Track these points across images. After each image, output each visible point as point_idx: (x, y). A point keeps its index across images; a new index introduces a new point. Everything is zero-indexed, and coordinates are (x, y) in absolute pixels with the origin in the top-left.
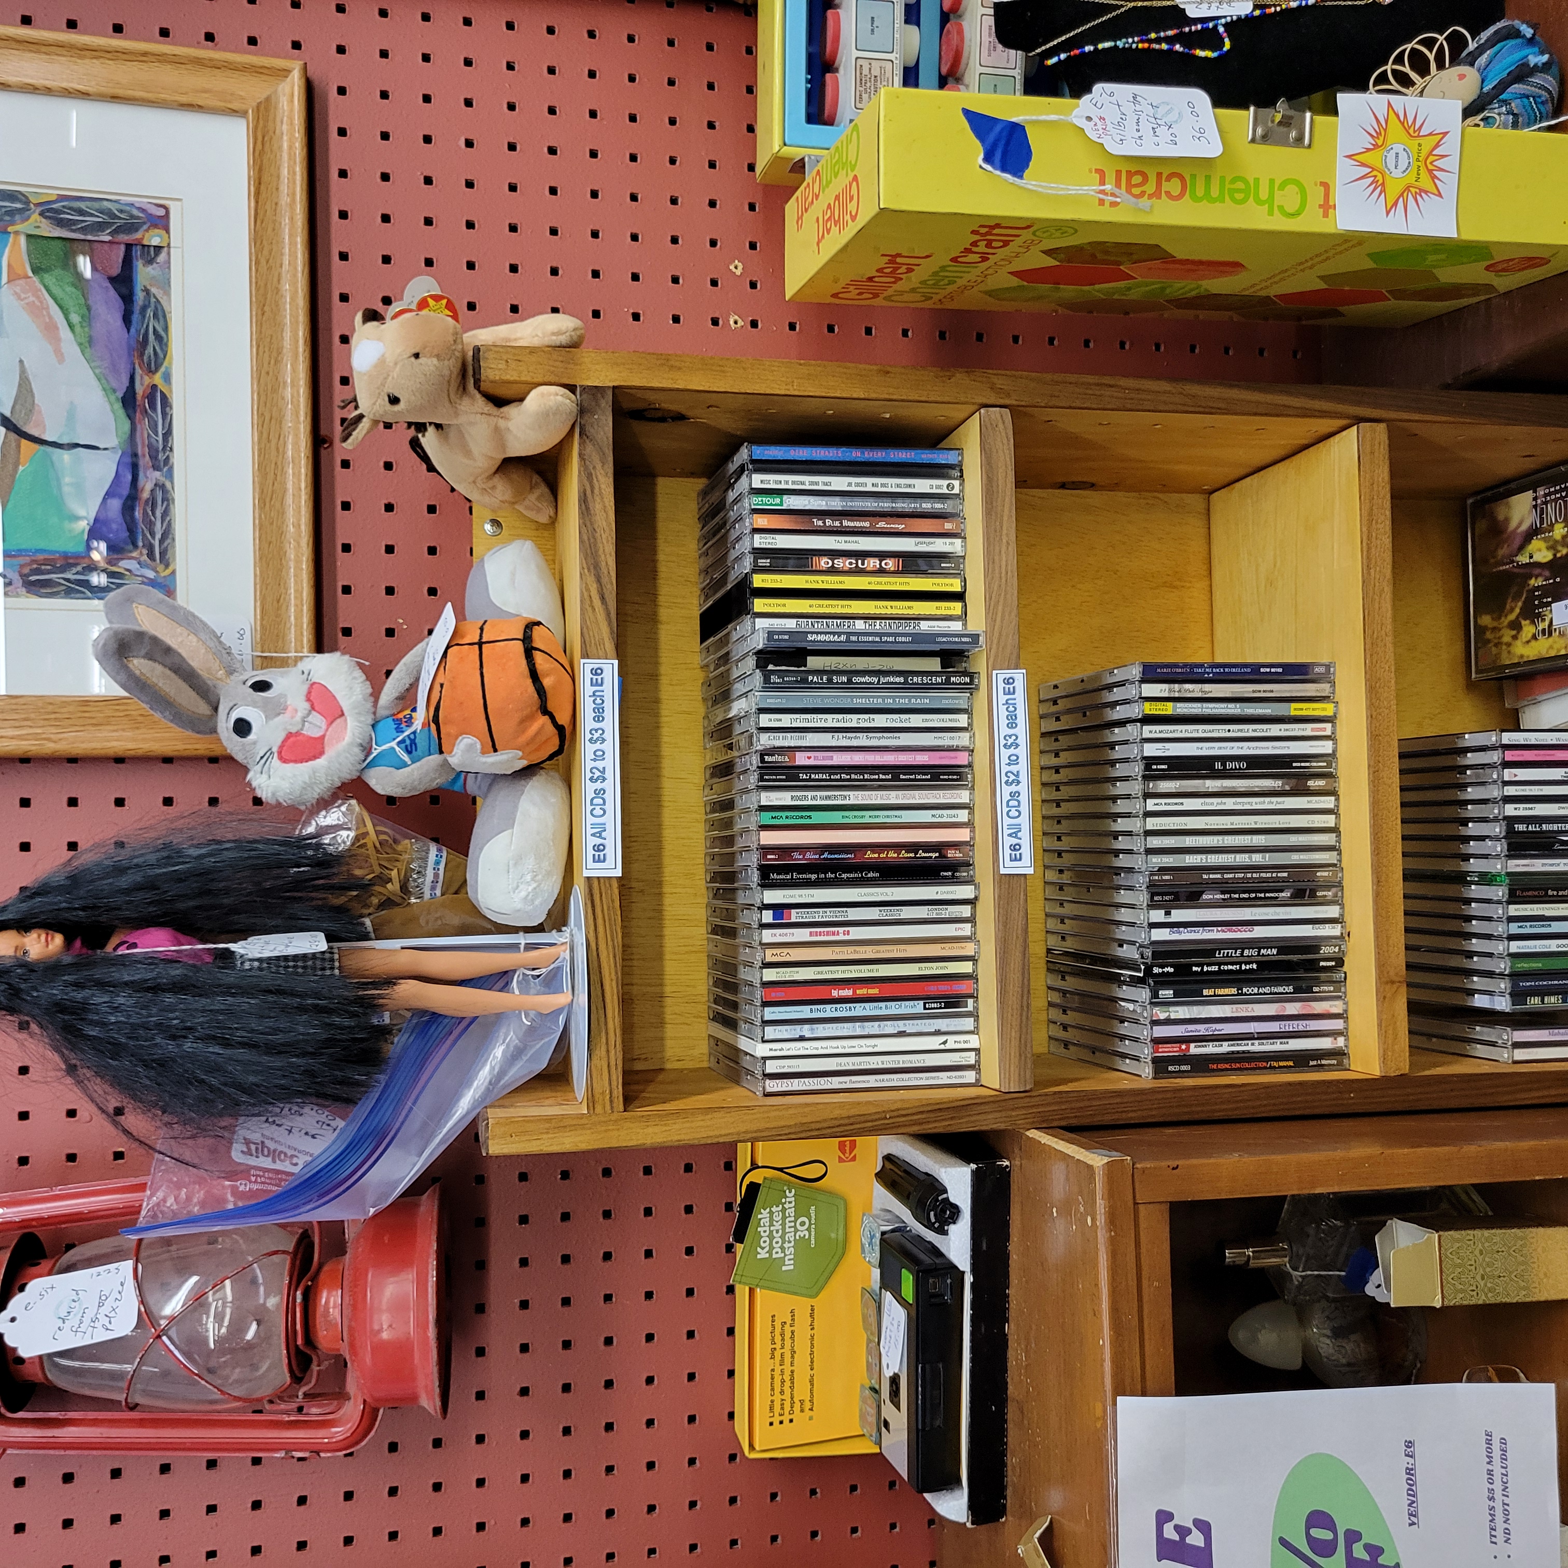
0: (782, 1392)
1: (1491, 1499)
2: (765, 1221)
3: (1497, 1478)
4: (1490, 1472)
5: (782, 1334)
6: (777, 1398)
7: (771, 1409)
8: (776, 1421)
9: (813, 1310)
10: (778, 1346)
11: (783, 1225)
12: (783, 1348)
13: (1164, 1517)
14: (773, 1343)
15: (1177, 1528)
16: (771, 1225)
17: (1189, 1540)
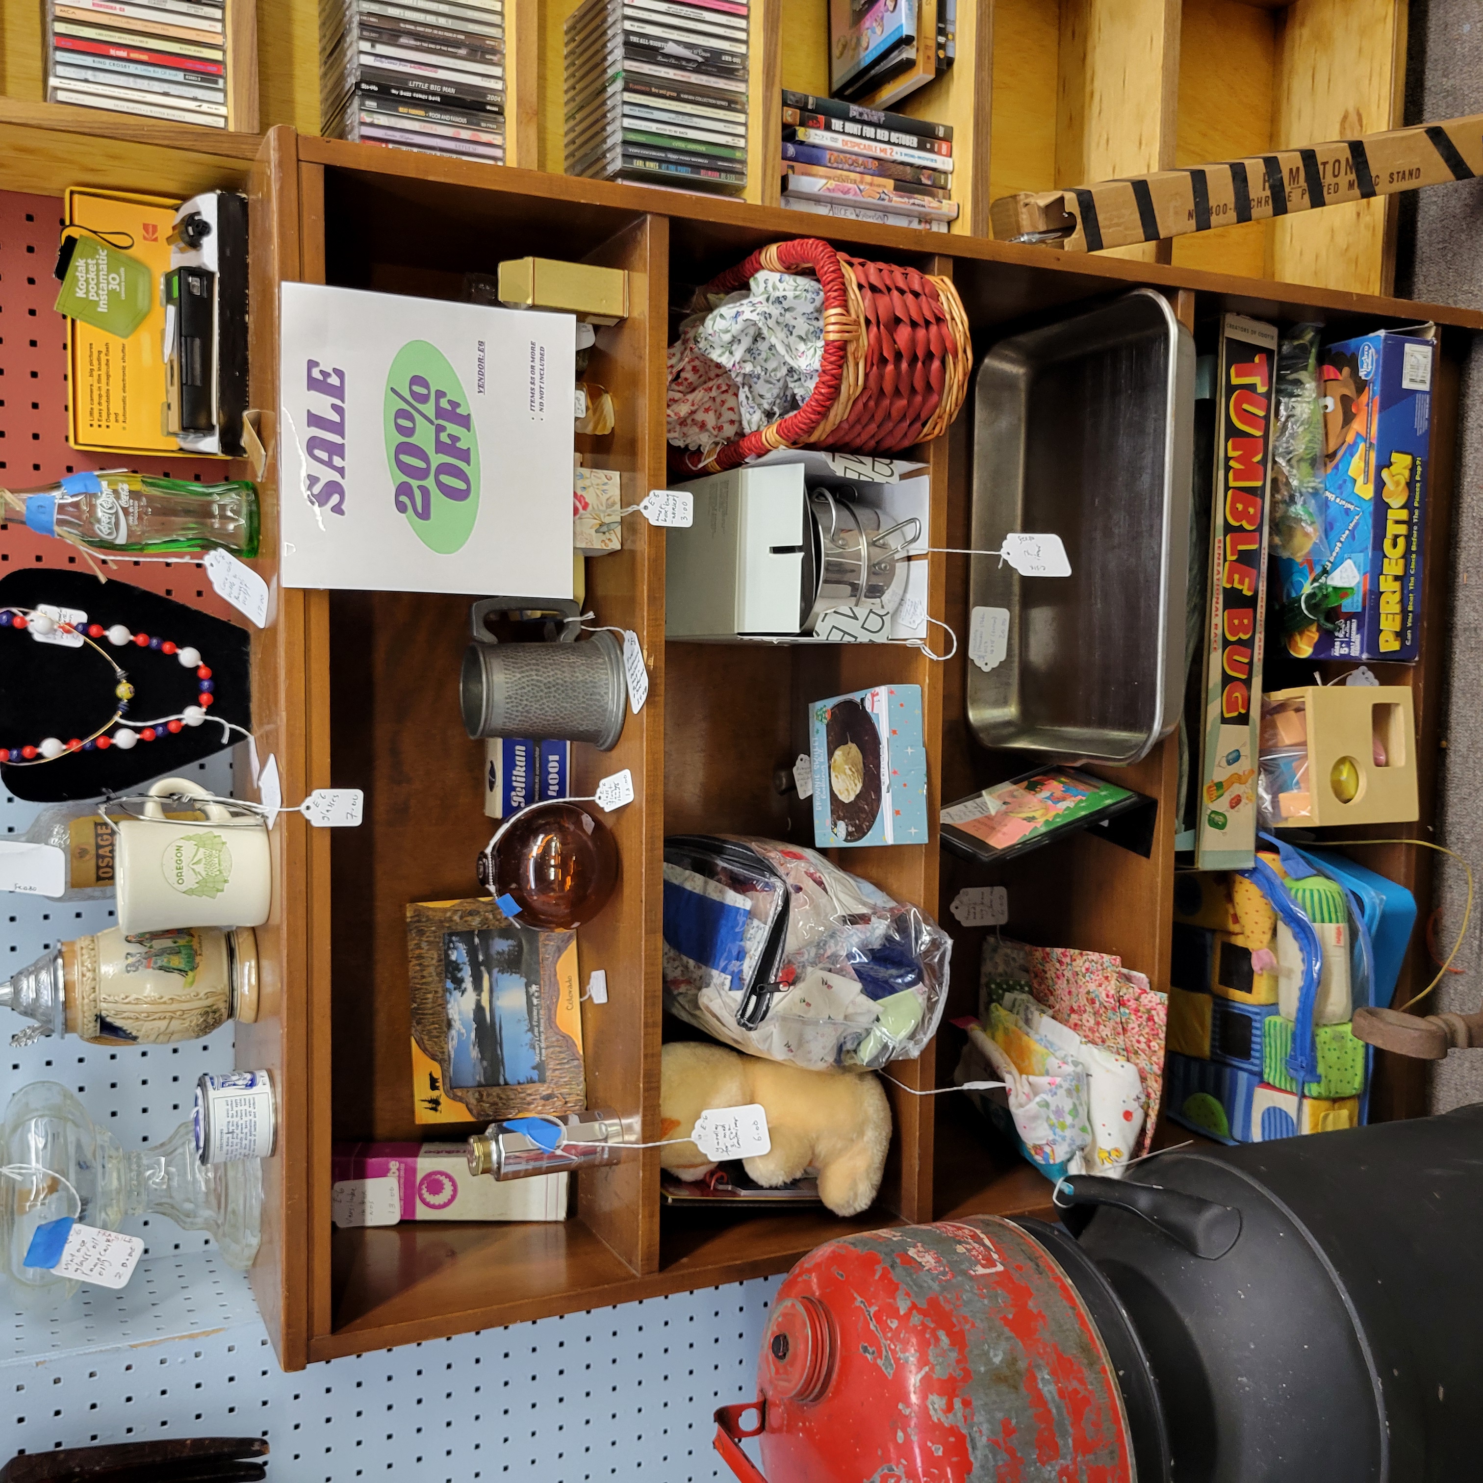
0: (100, 404)
1: (532, 383)
2: (82, 268)
3: (537, 371)
4: (532, 367)
5: (99, 360)
6: (96, 407)
7: (91, 414)
8: (95, 423)
9: (124, 347)
10: (96, 367)
11: (97, 275)
12: (99, 370)
13: (312, 364)
14: (91, 364)
15: (321, 372)
16: (87, 272)
17: (329, 381)
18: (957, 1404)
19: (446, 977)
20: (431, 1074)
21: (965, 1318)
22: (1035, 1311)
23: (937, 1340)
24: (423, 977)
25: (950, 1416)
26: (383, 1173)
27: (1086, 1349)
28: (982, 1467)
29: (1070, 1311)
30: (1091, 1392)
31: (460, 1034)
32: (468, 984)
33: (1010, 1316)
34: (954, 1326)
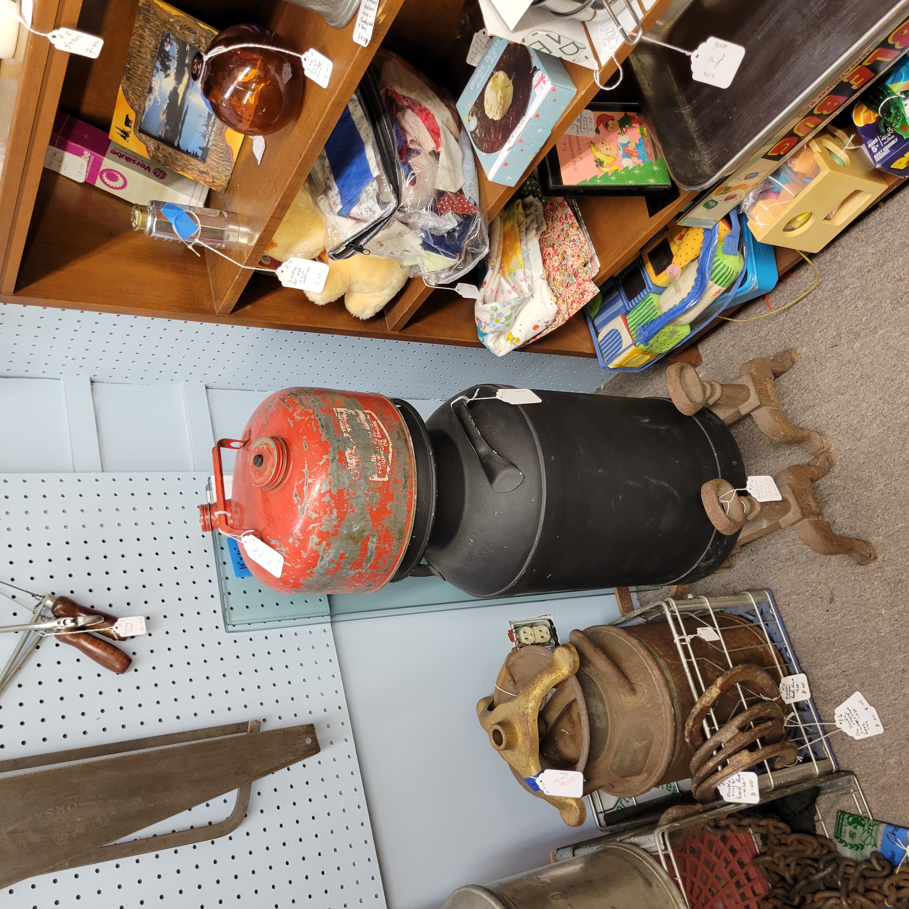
18: (324, 543)
19: (158, 58)
20: (127, 116)
21: (351, 505)
22: (389, 509)
23: (331, 513)
24: (140, 52)
25: (318, 547)
26: (80, 154)
27: (401, 533)
28: (321, 567)
29: (406, 512)
30: (392, 550)
31: (156, 101)
32: (172, 72)
33: (375, 509)
34: (344, 508)
